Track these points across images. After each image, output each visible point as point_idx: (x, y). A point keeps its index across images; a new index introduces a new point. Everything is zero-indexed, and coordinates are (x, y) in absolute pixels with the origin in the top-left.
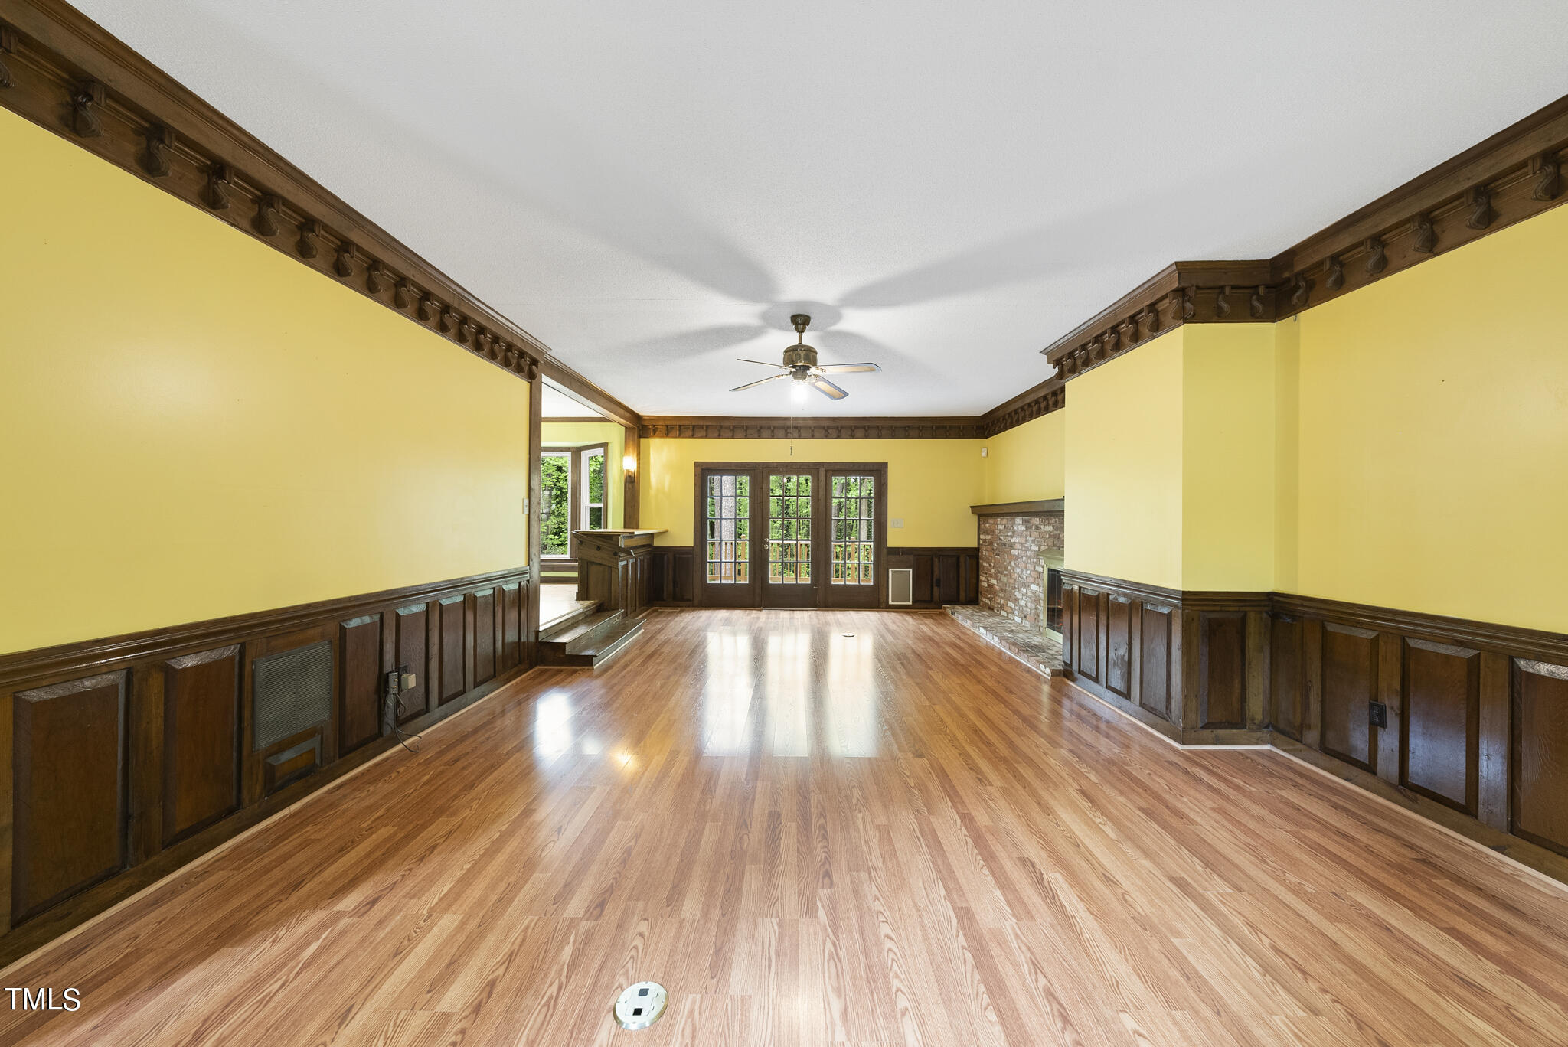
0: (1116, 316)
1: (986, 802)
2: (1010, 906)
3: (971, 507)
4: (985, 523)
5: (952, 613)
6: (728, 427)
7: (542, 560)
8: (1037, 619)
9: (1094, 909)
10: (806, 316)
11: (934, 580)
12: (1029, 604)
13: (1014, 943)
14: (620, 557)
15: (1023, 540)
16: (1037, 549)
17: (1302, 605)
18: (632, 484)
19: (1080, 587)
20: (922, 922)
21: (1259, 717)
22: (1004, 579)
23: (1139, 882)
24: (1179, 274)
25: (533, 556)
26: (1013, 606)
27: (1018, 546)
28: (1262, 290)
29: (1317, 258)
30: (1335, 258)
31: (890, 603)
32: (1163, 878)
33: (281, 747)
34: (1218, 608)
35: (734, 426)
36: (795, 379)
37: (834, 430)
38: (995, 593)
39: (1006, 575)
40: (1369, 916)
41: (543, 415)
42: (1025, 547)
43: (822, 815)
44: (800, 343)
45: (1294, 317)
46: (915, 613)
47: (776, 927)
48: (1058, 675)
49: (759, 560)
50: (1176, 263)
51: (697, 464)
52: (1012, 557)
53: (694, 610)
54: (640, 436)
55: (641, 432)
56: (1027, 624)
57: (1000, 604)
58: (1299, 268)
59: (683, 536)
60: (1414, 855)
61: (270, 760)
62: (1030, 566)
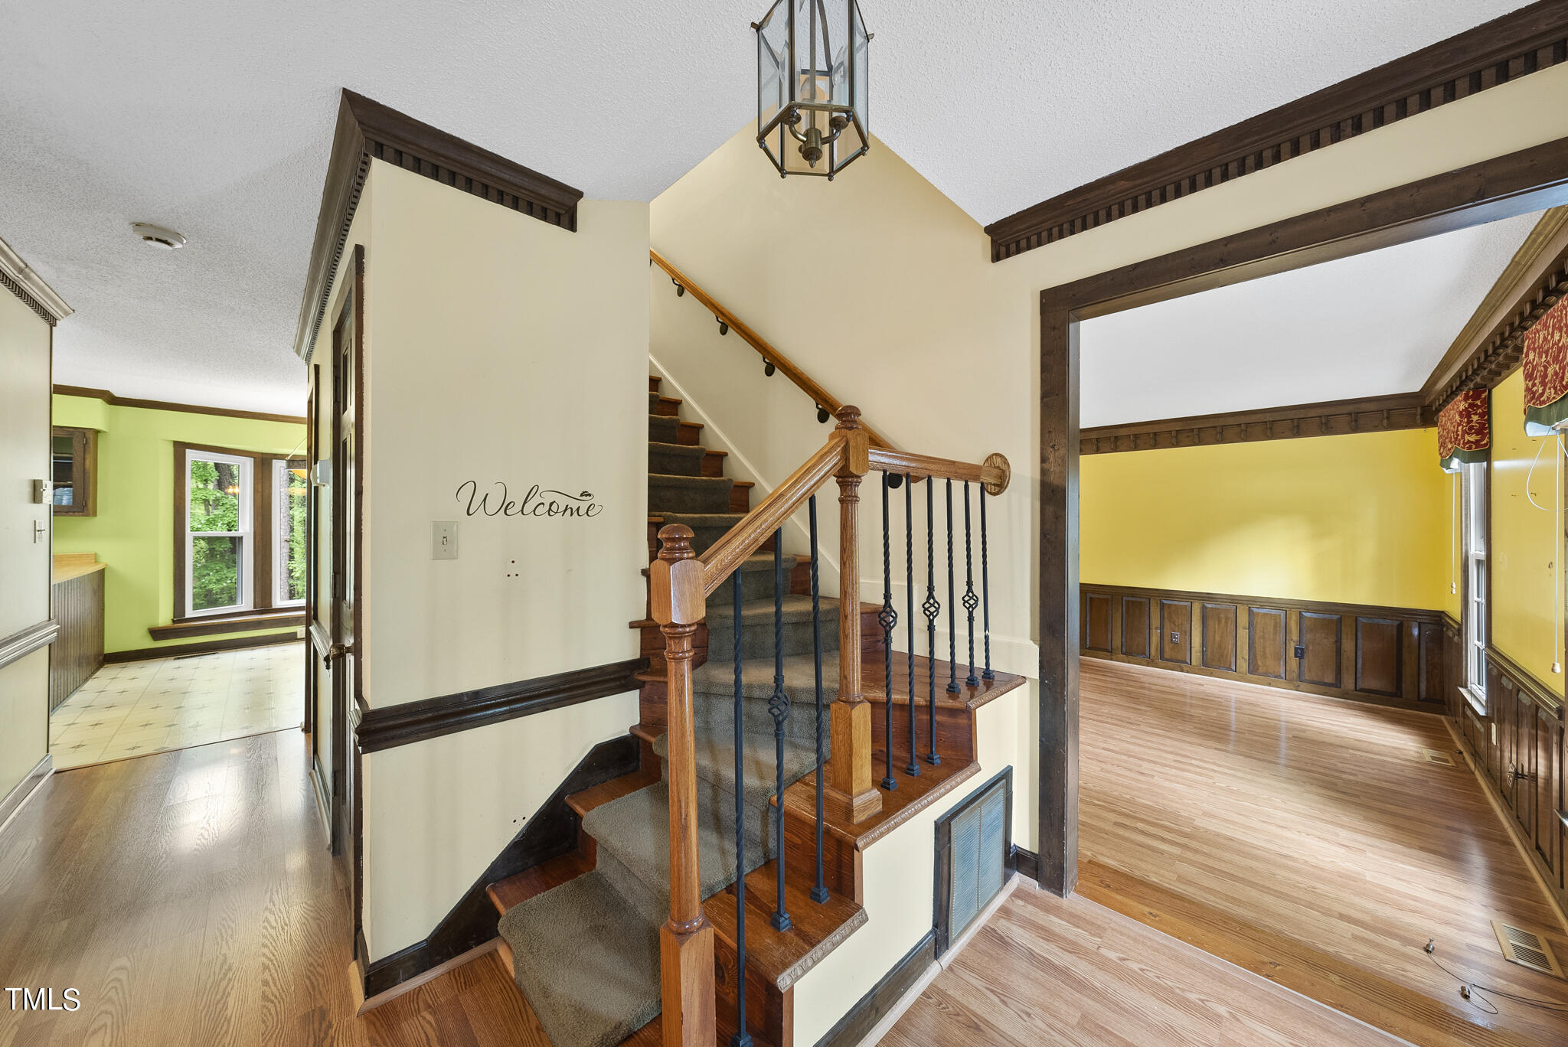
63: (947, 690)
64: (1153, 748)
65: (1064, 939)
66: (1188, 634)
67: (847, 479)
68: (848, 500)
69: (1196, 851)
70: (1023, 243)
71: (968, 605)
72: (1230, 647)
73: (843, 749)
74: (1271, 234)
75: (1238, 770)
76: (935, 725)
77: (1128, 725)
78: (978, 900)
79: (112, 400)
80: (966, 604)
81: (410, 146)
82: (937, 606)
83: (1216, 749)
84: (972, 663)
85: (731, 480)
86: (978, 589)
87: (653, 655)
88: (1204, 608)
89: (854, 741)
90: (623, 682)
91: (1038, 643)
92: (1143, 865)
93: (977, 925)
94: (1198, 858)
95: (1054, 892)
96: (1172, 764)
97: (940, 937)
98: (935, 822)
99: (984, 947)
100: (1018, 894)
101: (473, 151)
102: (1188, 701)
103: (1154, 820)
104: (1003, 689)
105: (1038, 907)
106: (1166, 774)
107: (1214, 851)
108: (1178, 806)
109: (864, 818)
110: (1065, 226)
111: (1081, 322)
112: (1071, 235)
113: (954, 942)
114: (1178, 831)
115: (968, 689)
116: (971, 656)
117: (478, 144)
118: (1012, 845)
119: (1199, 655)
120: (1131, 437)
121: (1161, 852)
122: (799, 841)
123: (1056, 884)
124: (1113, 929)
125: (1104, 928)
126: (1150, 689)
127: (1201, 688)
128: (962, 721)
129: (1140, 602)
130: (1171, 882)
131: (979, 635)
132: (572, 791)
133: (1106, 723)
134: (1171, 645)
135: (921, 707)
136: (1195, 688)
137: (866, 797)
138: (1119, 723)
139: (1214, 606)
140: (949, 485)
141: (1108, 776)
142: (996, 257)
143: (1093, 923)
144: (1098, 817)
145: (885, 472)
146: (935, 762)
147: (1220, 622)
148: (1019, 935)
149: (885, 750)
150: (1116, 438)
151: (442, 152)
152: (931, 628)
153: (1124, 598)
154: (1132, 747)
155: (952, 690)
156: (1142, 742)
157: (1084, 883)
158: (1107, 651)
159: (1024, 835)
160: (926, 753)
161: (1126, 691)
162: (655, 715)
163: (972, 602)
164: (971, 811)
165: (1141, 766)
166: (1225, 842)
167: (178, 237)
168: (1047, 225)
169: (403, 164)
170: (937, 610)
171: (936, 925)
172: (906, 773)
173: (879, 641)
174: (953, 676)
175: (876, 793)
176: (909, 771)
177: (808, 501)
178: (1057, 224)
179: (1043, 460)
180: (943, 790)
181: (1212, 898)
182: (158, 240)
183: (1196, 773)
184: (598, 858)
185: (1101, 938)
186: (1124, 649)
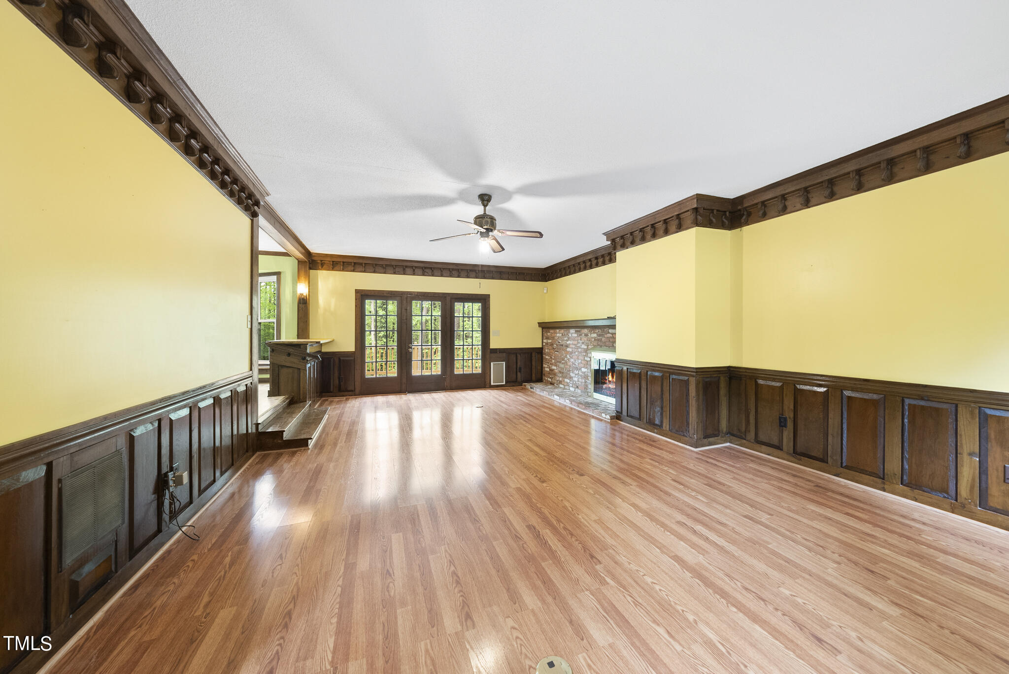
0: (656, 218)
1: (637, 495)
2: (694, 549)
3: (538, 323)
4: (546, 332)
5: (531, 388)
6: (382, 266)
7: (260, 365)
8: (586, 387)
9: (728, 540)
10: (489, 195)
11: (518, 369)
12: (580, 380)
13: (711, 567)
14: (307, 360)
15: (576, 342)
16: (586, 347)
17: (746, 372)
18: (303, 305)
19: (627, 368)
20: (662, 569)
21: (725, 430)
22: (562, 366)
23: (735, 522)
24: (697, 200)
25: (254, 362)
26: (568, 381)
27: (571, 346)
28: (728, 213)
29: (755, 201)
30: (763, 203)
31: (492, 384)
32: (740, 517)
33: (82, 562)
34: (709, 376)
35: (386, 265)
36: (482, 237)
37: (455, 272)
38: (555, 374)
39: (563, 363)
40: (820, 515)
41: (260, 249)
42: (577, 346)
43: (559, 521)
44: (485, 213)
45: (739, 229)
46: (508, 389)
47: (592, 597)
48: (614, 419)
49: (404, 359)
50: (697, 194)
51: (357, 291)
52: (567, 353)
53: (356, 398)
54: (310, 269)
55: (311, 265)
56: (579, 391)
57: (559, 380)
58: (746, 205)
59: (347, 345)
60: (813, 485)
61: (73, 577)
62: (581, 357)
129: (937, 409)
153: (907, 401)
186: (905, 478)
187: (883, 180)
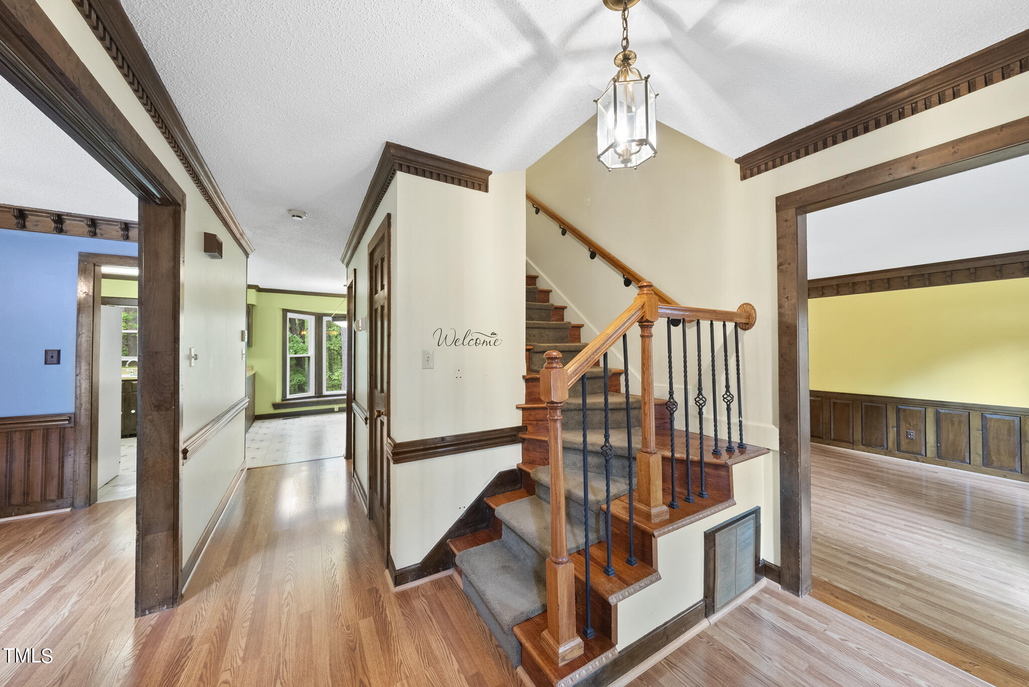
63: (712, 453)
64: (886, 515)
65: (799, 621)
66: (923, 432)
67: (645, 324)
68: (646, 337)
69: (919, 590)
70: (763, 167)
71: (726, 401)
72: (964, 444)
73: (644, 480)
74: (953, 147)
75: (966, 538)
76: (704, 474)
77: (865, 497)
78: (735, 588)
79: (259, 290)
80: (725, 400)
81: (414, 163)
82: (704, 400)
83: (945, 520)
84: (730, 437)
85: (570, 323)
86: (734, 390)
87: (529, 424)
88: (937, 413)
89: (651, 476)
90: (513, 438)
91: (778, 427)
92: (872, 593)
93: (734, 604)
94: (920, 594)
95: (793, 593)
96: (903, 527)
97: (708, 606)
98: (704, 532)
99: (739, 617)
100: (765, 590)
101: (441, 160)
102: (924, 484)
103: (884, 565)
104: (752, 455)
105: (780, 600)
106: (897, 534)
107: (937, 592)
108: (907, 557)
109: (658, 521)
110: (793, 154)
111: (807, 214)
112: (797, 159)
113: (718, 610)
114: (905, 574)
115: (727, 454)
116: (729, 433)
117: (443, 156)
118: (761, 559)
119: (934, 449)
120: (867, 282)
121: (888, 587)
122: (618, 532)
123: (794, 586)
124: (837, 621)
125: (830, 620)
126: (888, 473)
127: (936, 475)
128: (723, 473)
129: (878, 407)
130: (895, 607)
131: (735, 420)
132: (488, 495)
133: (846, 494)
134: (907, 441)
135: (695, 462)
136: (929, 474)
137: (659, 509)
138: (858, 495)
139: (947, 411)
140: (712, 324)
141: (845, 530)
142: (744, 177)
143: (822, 616)
144: (836, 557)
145: (669, 318)
146: (704, 496)
147: (953, 424)
148: (765, 614)
149: (671, 488)
150: (854, 284)
151: (427, 163)
152: (700, 413)
153: (864, 404)
154: (866, 512)
155: (716, 453)
156: (876, 510)
157: (817, 591)
158: (848, 442)
159: (770, 553)
160: (698, 491)
161: (866, 473)
162: (531, 458)
163: (729, 398)
164: (729, 530)
165: (874, 526)
166: (948, 587)
167: (305, 213)
168: (780, 154)
169: (410, 171)
170: (705, 402)
171: (706, 597)
172: (685, 500)
173: (666, 423)
174: (716, 445)
175: (665, 508)
176: (687, 500)
177: (622, 337)
178: (787, 153)
179: (780, 306)
180: (709, 513)
181: (931, 623)
182: (297, 216)
183: (925, 536)
184: (503, 533)
185: (828, 625)
186: (864, 441)
187: (850, 292)
